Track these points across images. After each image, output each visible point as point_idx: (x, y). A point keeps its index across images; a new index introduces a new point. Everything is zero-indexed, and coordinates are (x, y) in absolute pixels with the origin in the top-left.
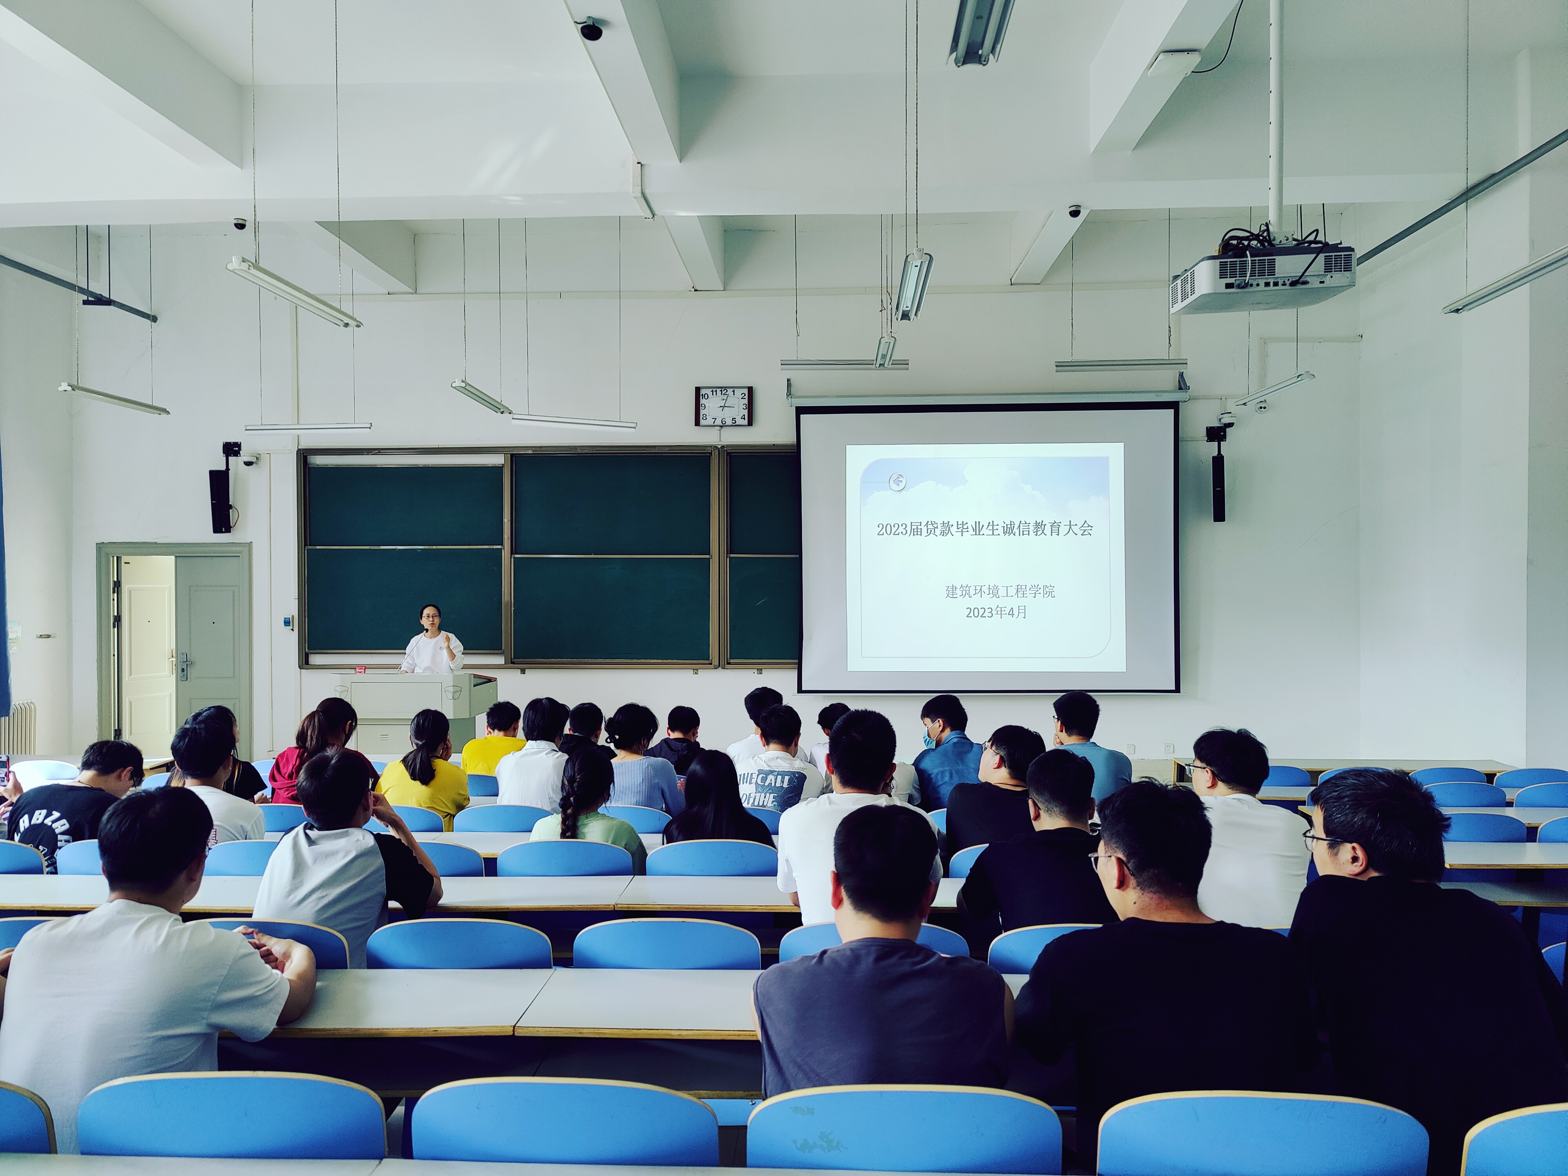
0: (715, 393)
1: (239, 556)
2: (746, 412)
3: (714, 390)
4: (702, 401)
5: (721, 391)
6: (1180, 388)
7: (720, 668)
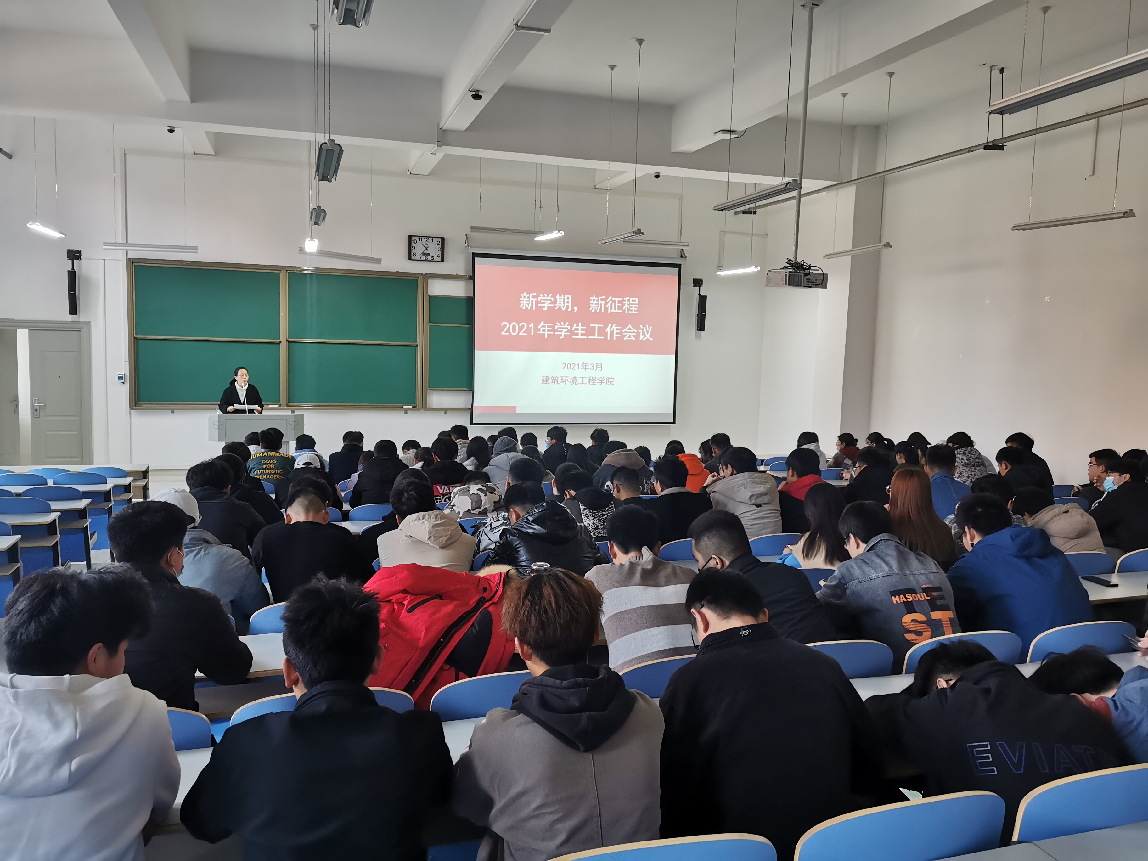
0: (420, 240)
1: (80, 331)
2: (440, 253)
3: (421, 238)
4: (413, 244)
5: (425, 239)
6: (682, 257)
7: (422, 410)
